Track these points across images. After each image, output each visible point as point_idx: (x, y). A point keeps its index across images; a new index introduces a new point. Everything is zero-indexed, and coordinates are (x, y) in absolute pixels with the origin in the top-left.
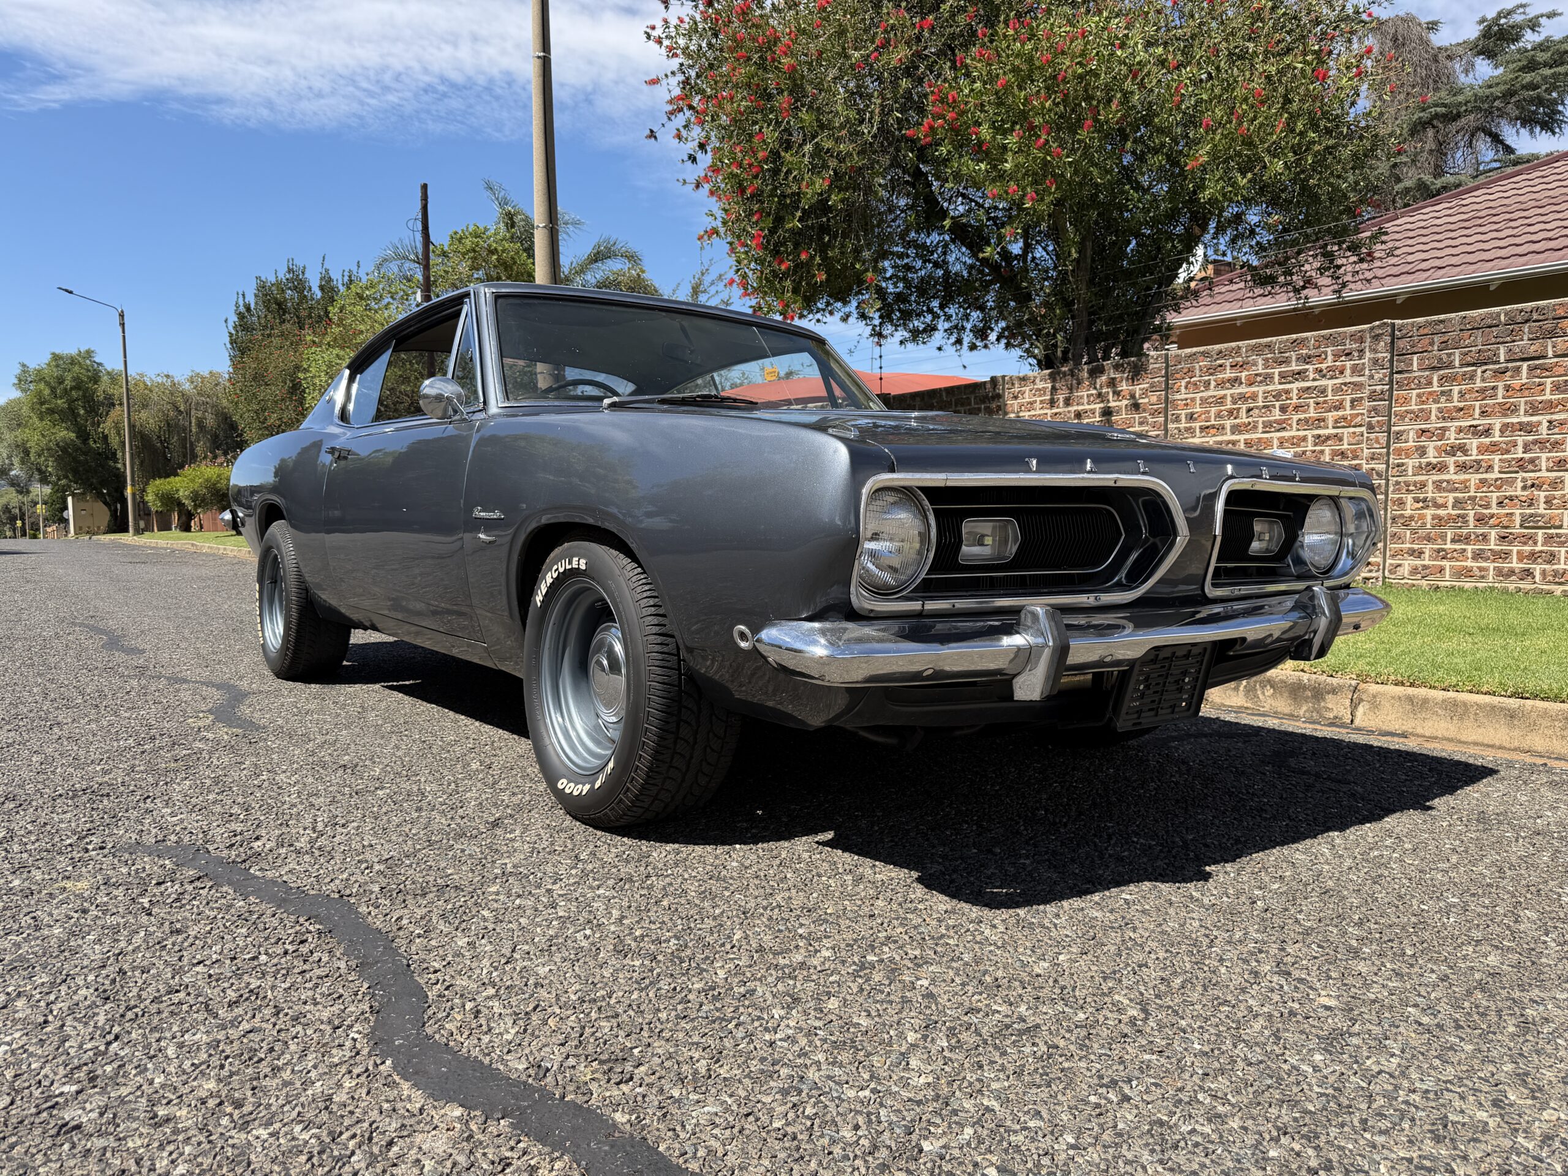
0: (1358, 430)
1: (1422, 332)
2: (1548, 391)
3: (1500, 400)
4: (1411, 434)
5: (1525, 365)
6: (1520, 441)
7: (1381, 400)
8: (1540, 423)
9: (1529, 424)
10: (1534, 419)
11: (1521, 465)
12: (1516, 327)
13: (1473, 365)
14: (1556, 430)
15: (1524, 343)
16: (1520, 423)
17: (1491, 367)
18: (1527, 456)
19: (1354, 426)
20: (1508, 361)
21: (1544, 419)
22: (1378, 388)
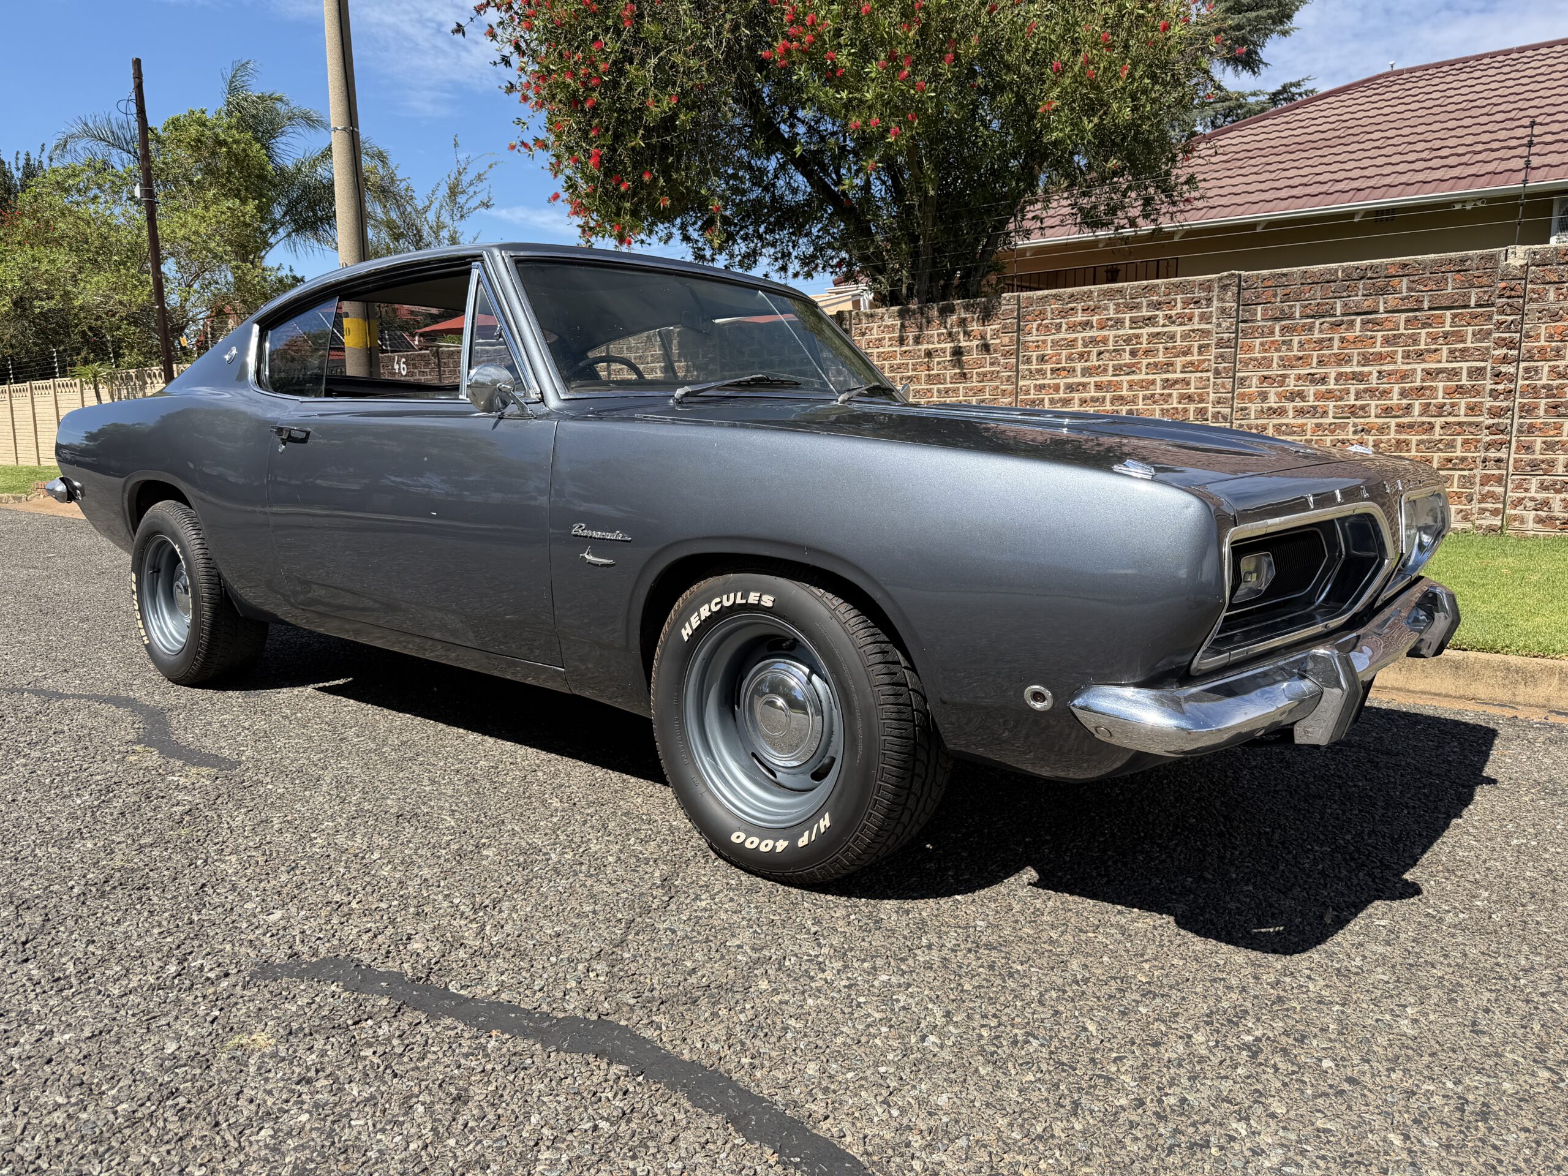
0: (1204, 375)
1: (1266, 283)
2: (1378, 344)
3: (1336, 351)
4: (1255, 380)
5: (1359, 319)
6: (1352, 389)
7: (1227, 347)
8: (1370, 373)
9: (1361, 373)
10: (1366, 369)
11: (1353, 411)
12: (1351, 283)
13: (1312, 317)
14: (1385, 380)
15: (1358, 299)
16: (1353, 373)
17: (1328, 319)
18: (1359, 403)
19: (1201, 372)
20: (1344, 315)
21: (1374, 369)
22: (1225, 335)
